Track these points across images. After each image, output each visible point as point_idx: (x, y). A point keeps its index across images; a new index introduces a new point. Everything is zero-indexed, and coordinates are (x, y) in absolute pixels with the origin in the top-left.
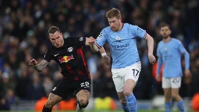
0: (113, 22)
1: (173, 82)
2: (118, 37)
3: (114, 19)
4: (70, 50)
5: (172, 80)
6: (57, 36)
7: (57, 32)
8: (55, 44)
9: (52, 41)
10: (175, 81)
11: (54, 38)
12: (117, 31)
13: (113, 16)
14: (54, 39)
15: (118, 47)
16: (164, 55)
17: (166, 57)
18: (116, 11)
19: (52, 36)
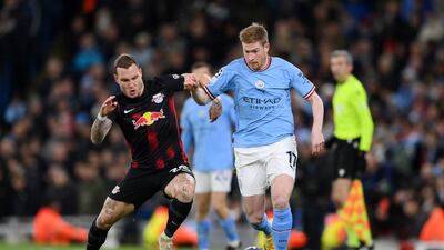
0: (255, 51)
1: (217, 178)
2: (260, 82)
3: (257, 45)
4: (158, 98)
5: (214, 176)
6: (133, 75)
7: (134, 65)
8: (128, 91)
9: (121, 83)
10: (221, 177)
11: (127, 77)
12: (257, 70)
13: (256, 39)
14: (126, 80)
15: (258, 101)
16: (197, 126)
17: (202, 129)
18: (260, 30)
19: (123, 73)
